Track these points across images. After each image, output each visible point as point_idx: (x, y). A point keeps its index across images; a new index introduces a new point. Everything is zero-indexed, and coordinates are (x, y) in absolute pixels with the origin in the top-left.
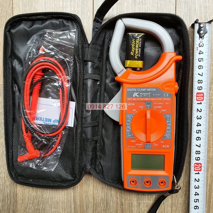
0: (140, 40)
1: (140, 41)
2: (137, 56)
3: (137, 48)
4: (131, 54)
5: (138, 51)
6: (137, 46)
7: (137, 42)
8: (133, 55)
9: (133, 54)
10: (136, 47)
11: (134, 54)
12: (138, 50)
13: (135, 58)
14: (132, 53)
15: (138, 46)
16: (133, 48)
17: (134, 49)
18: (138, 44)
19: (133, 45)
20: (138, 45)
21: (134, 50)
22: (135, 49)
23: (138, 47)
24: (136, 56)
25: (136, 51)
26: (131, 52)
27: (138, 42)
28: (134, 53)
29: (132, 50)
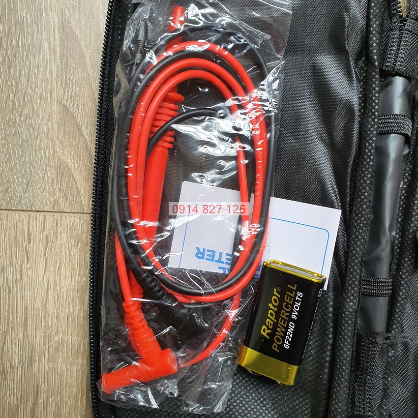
0: (299, 297)
1: (298, 301)
2: (280, 343)
3: (285, 320)
4: (262, 332)
5: (284, 330)
6: (285, 314)
7: (288, 301)
8: (268, 337)
9: (268, 334)
10: (281, 315)
11: (271, 335)
12: (285, 326)
13: (273, 348)
14: (264, 331)
15: (288, 314)
16: (271, 314)
17: (273, 318)
18: (288, 308)
19: (273, 305)
20: (287, 312)
21: (272, 323)
22: (276, 321)
23: (287, 319)
24: (274, 344)
25: (278, 329)
26: (264, 327)
27: (291, 303)
28: (270, 331)
29: (268, 320)
